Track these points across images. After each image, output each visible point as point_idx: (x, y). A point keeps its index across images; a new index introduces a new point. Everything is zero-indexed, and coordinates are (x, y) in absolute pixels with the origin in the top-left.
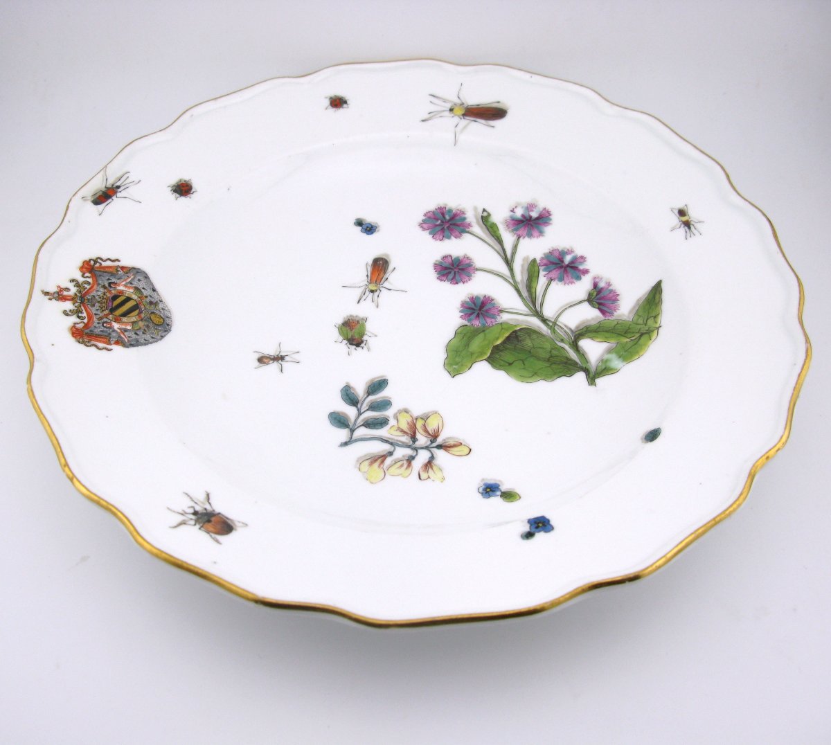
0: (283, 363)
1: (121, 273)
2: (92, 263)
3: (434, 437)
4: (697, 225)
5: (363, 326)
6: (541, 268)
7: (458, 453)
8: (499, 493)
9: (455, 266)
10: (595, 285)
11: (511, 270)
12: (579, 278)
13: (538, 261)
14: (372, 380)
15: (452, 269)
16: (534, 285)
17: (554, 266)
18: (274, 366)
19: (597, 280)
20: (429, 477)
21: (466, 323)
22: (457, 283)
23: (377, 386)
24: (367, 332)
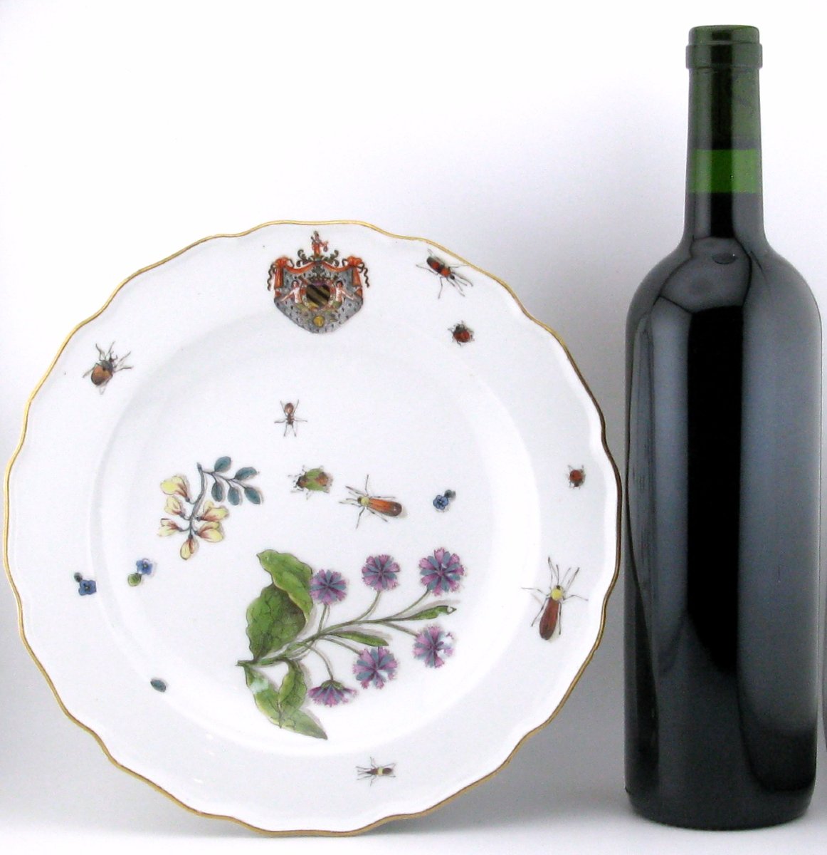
0: (285, 423)
1: (355, 289)
2: (361, 265)
3: (201, 534)
4: (370, 779)
5: (318, 489)
6: (376, 649)
7: (183, 549)
8: (140, 573)
9: (385, 574)
10: (347, 690)
11: (377, 622)
12: (359, 678)
13: (384, 647)
14: (260, 492)
15: (382, 569)
16: (356, 638)
17: (377, 658)
19: (353, 693)
20: (163, 526)
21: (315, 574)
22: (363, 572)
23: (254, 496)
24: (311, 491)
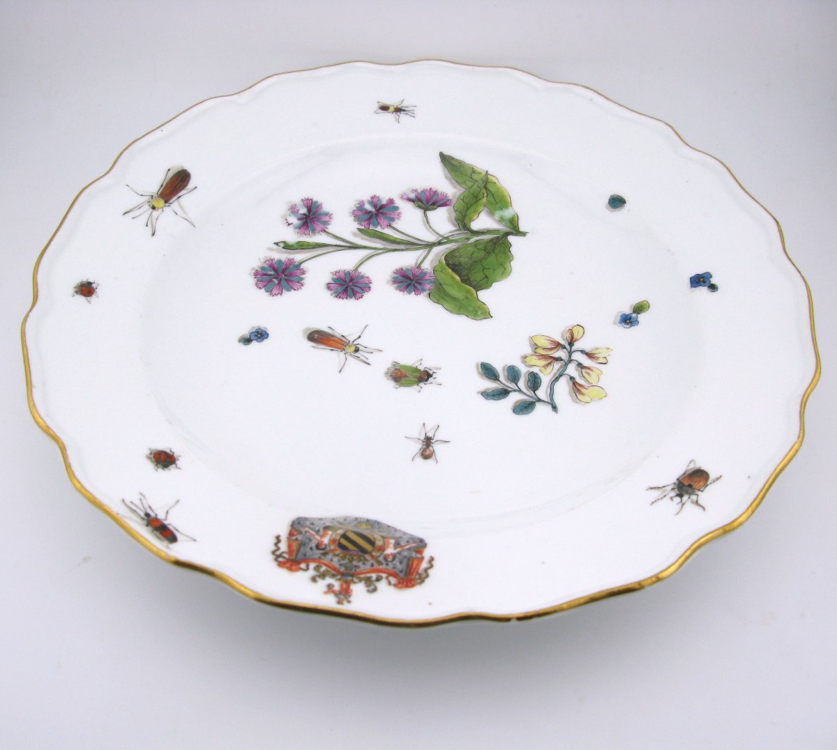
0: (435, 439)
1: (299, 537)
2: (281, 559)
3: (558, 345)
4: (404, 104)
5: (405, 367)
6: (372, 228)
7: (581, 334)
8: (634, 315)
9: (344, 283)
10: (410, 200)
11: (365, 248)
12: (397, 208)
13: (363, 227)
14: (479, 373)
15: (348, 286)
16: (392, 239)
17: (373, 220)
18: (437, 447)
19: (405, 197)
20: (605, 358)
21: (426, 293)
22: (369, 288)
23: (488, 371)
24: (414, 366)
